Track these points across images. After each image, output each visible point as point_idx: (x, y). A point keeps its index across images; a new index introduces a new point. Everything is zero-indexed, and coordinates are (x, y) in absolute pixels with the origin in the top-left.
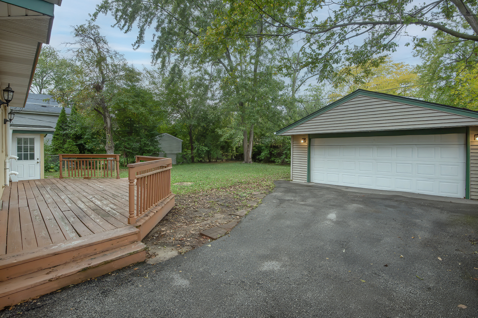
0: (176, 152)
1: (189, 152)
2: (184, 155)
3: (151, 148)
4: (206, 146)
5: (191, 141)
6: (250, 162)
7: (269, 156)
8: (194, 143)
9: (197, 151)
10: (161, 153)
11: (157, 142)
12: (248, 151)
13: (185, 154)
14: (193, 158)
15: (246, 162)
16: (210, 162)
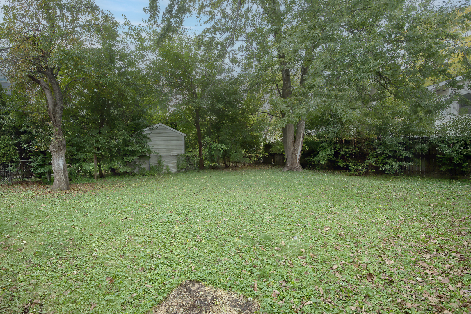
0: (176, 153)
1: (196, 152)
2: (189, 158)
3: (136, 147)
4: (222, 142)
5: (199, 136)
6: (297, 170)
7: (333, 158)
8: (204, 138)
9: (210, 151)
10: (153, 155)
11: (145, 137)
12: (295, 150)
13: (190, 155)
14: (201, 162)
15: (290, 169)
16: (226, 167)
